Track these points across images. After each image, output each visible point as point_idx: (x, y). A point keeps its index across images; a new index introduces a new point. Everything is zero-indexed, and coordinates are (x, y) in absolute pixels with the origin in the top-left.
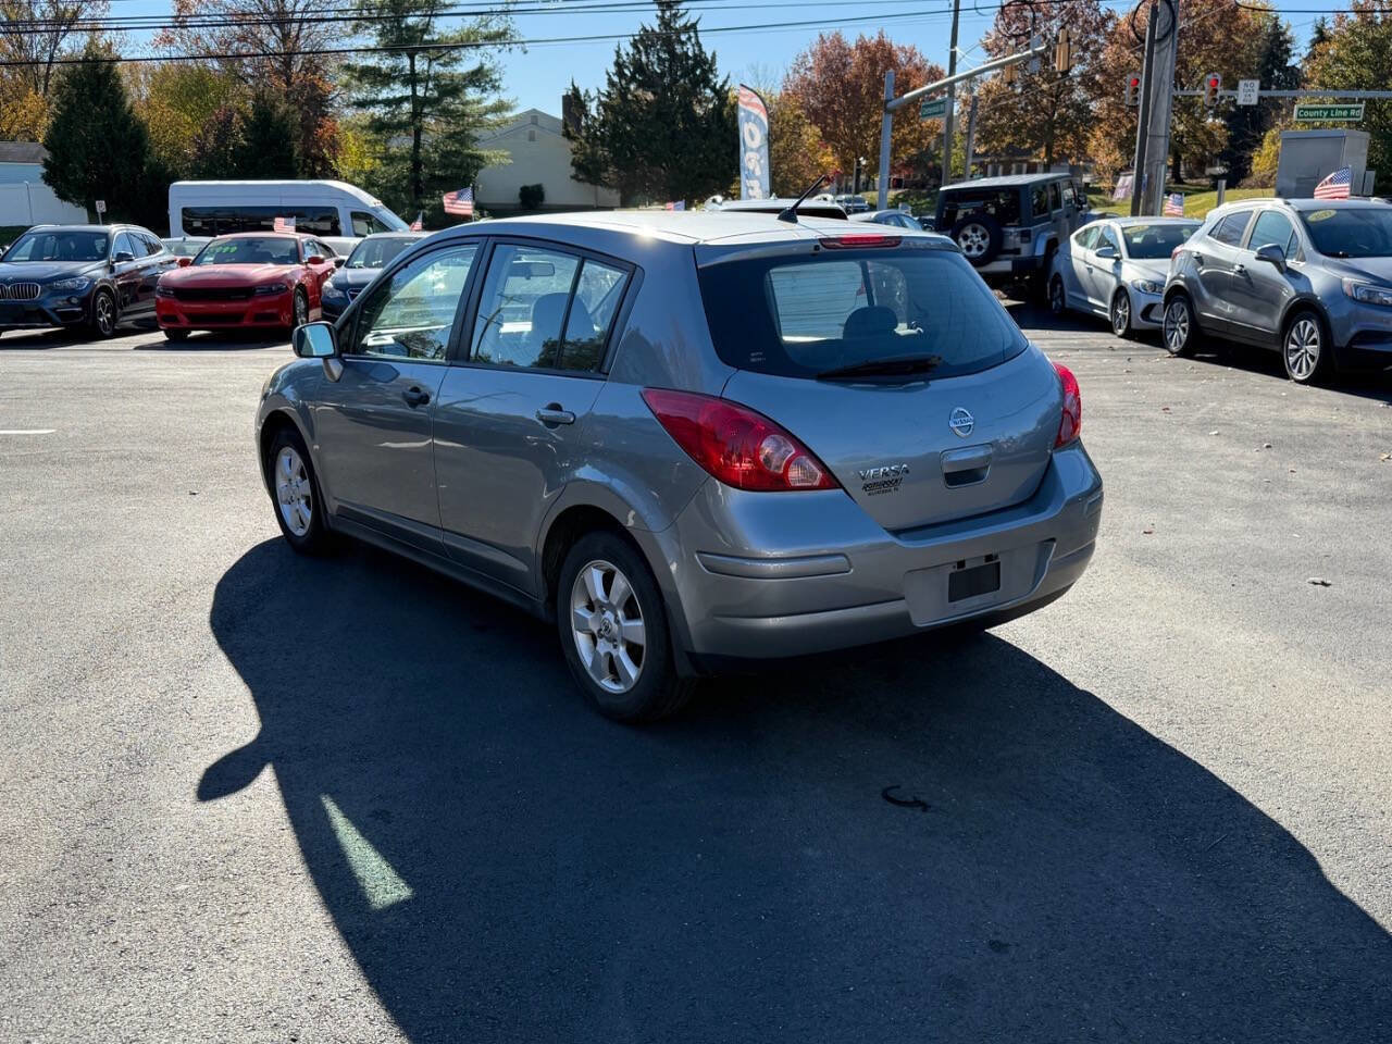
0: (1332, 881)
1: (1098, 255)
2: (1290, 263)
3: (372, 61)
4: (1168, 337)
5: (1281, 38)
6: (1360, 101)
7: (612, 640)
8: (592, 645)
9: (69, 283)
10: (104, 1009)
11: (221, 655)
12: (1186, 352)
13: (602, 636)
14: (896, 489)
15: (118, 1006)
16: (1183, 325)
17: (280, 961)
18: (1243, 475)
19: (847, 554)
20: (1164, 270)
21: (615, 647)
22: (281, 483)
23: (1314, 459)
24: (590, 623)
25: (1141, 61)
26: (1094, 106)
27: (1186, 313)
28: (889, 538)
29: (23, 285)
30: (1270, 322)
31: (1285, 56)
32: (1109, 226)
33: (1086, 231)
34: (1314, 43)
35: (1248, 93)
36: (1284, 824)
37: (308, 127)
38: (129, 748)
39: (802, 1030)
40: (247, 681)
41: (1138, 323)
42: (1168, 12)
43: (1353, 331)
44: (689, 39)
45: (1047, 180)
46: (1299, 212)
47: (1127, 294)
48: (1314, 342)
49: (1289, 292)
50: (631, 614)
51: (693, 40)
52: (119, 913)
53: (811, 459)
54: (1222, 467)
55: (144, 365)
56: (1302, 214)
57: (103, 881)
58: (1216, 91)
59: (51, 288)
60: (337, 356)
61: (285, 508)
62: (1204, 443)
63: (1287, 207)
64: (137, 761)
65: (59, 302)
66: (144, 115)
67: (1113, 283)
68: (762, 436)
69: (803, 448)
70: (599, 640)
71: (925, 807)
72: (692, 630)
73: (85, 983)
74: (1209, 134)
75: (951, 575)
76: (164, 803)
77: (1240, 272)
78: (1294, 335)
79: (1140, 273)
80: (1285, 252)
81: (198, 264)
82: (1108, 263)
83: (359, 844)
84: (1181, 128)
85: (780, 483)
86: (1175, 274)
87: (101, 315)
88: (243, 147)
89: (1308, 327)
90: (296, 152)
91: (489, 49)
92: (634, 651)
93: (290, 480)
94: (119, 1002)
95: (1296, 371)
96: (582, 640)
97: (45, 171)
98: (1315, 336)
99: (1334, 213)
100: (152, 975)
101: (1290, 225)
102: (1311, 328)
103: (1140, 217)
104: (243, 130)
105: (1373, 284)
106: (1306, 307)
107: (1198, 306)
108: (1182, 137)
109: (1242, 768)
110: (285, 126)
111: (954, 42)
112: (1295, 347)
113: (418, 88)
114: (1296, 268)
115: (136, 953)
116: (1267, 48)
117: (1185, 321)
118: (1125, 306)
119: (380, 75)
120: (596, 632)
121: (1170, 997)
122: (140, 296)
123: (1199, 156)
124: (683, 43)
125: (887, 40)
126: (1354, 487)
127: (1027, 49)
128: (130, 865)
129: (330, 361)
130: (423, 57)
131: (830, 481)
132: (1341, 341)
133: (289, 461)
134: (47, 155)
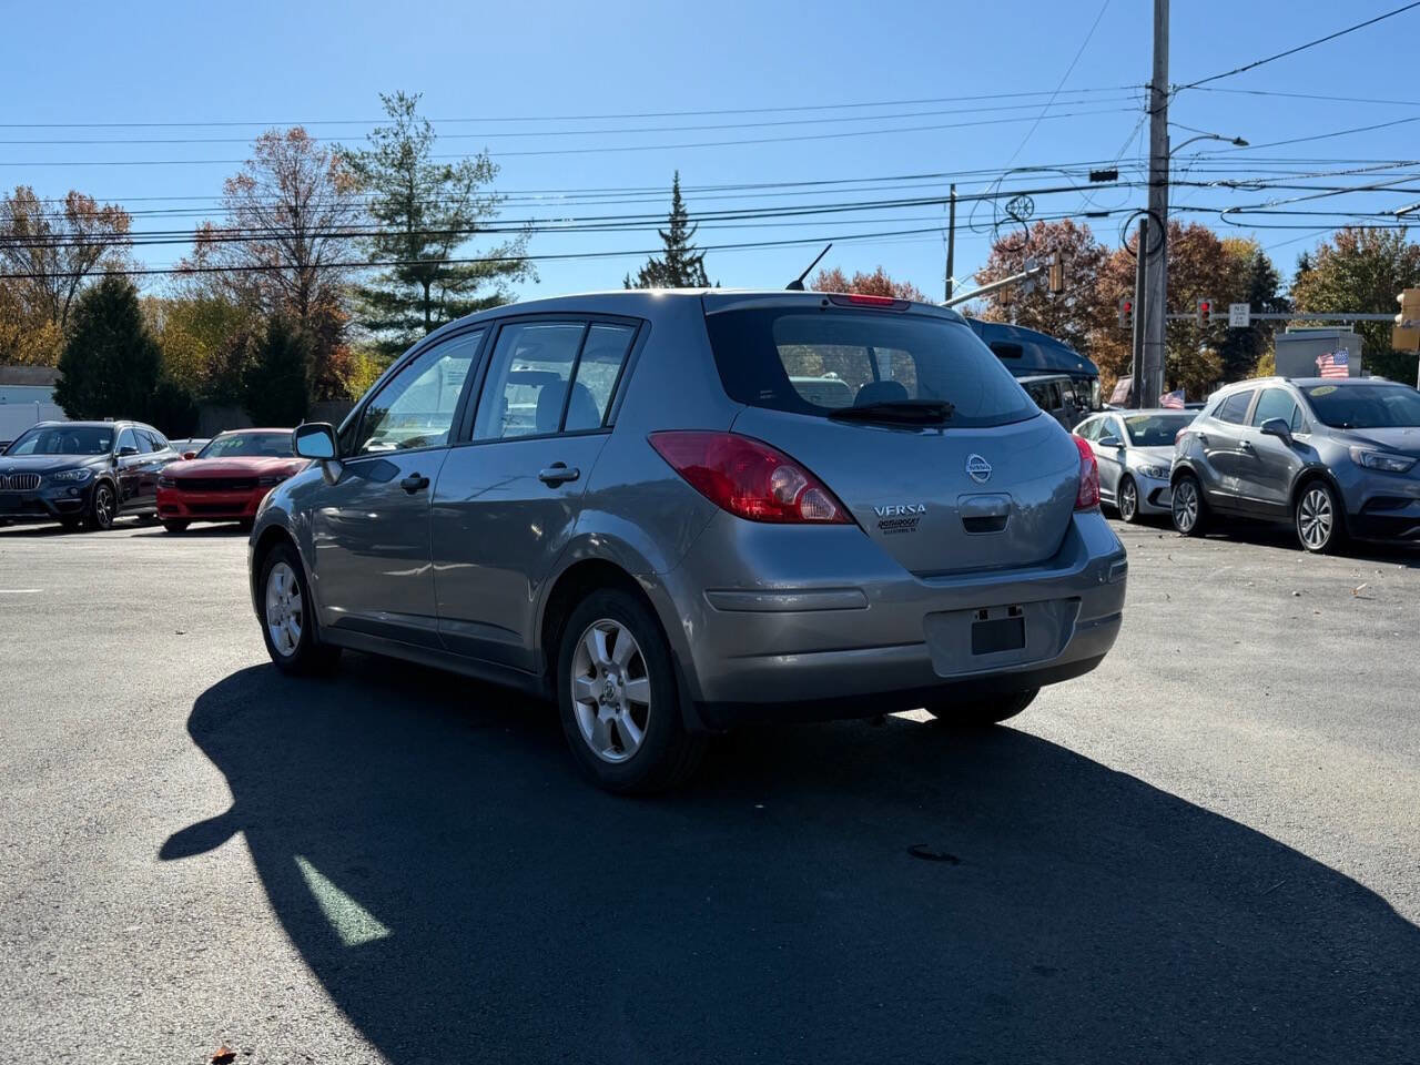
0: (1406, 917)
1: (1101, 444)
2: (1295, 436)
3: (388, 288)
4: (1178, 518)
5: (1267, 272)
6: (1349, 323)
7: (616, 706)
8: (593, 715)
9: (70, 474)
10: (34, 1028)
11: (197, 750)
12: (1198, 531)
13: (603, 703)
14: (913, 530)
15: (51, 1026)
16: (1192, 505)
17: (238, 988)
18: (1267, 616)
19: (865, 588)
20: (1169, 456)
21: (618, 711)
22: (272, 603)
23: (1337, 604)
24: (591, 689)
25: (1132, 295)
26: (1089, 336)
27: (1194, 493)
28: (908, 577)
29: (24, 476)
30: (1279, 496)
31: (1273, 289)
32: (1111, 418)
33: (1088, 425)
34: (1299, 276)
35: (1240, 316)
36: (1346, 873)
37: (322, 354)
38: (89, 820)
39: (826, 1040)
40: (221, 768)
41: (1146, 507)
42: (1157, 227)
43: (1364, 498)
44: (695, 271)
45: (1047, 380)
46: (1301, 388)
47: (1133, 480)
48: (1326, 511)
49: (1296, 464)
50: (635, 670)
51: (699, 272)
52: (61, 949)
53: (825, 494)
54: (1244, 610)
55: (139, 547)
56: (1303, 390)
57: (47, 923)
58: (1208, 314)
59: (52, 479)
60: (338, 458)
61: (274, 629)
62: (1223, 594)
63: (1288, 384)
64: (97, 829)
65: (57, 494)
66: (160, 340)
67: (1118, 469)
68: (771, 468)
69: (815, 481)
70: (600, 707)
71: (955, 861)
72: (701, 678)
73: (15, 1007)
74: (1203, 362)
75: (974, 625)
76: (122, 862)
77: (1246, 448)
78: (1305, 505)
79: (1145, 459)
80: (1290, 424)
81: (203, 457)
82: (1112, 452)
83: (334, 894)
84: (1173, 356)
85: (792, 514)
86: (1181, 455)
87: (100, 507)
88: (255, 369)
89: (1318, 497)
90: (308, 375)
91: (503, 278)
92: (638, 712)
93: (281, 598)
94: (52, 1022)
95: (1310, 541)
96: (582, 711)
97: (56, 391)
98: (1327, 504)
99: (1335, 388)
100: (92, 1000)
101: (1293, 400)
102: (1322, 497)
103: (1141, 410)
104: (256, 353)
105: (1379, 451)
106: (1315, 476)
107: (1205, 486)
108: (1177, 365)
109: (1295, 830)
110: (300, 349)
111: (949, 273)
112: (1307, 517)
113: (432, 314)
114: (1302, 440)
115: (76, 982)
116: (1254, 281)
117: (1193, 501)
118: (1132, 492)
119: (395, 301)
120: (598, 700)
121: (1239, 1012)
122: (141, 490)
123: (1195, 384)
124: (689, 275)
125: (885, 278)
126: (1381, 624)
127: (1022, 271)
128: (78, 911)
129: (329, 463)
130: (437, 286)
131: (846, 516)
132: (1354, 507)
133: (281, 577)
134: (60, 376)
